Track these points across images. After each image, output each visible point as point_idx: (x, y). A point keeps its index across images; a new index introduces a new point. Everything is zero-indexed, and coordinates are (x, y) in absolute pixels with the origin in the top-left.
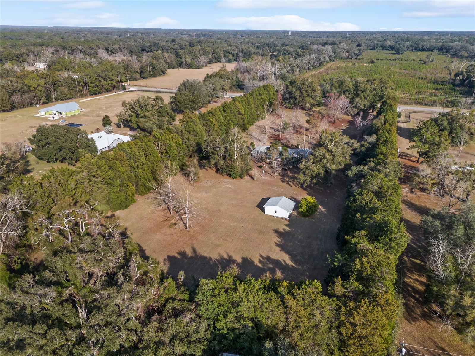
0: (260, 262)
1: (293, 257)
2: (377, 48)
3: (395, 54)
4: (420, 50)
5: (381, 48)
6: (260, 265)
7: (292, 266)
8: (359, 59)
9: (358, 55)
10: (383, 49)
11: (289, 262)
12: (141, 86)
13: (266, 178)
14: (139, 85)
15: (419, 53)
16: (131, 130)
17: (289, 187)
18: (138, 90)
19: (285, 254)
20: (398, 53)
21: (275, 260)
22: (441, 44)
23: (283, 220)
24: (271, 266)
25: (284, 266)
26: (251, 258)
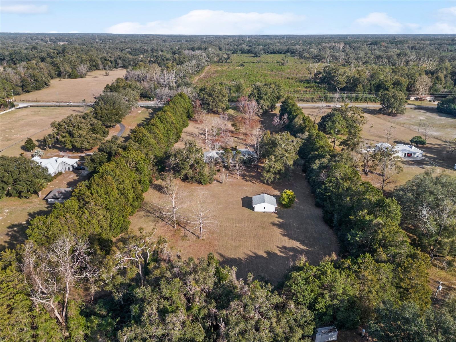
0: (281, 252)
1: (302, 243)
2: (237, 52)
3: (254, 57)
4: (271, 53)
5: (240, 52)
6: (282, 255)
7: (307, 249)
8: (229, 63)
9: (227, 59)
10: (242, 53)
11: (302, 247)
12: (30, 101)
13: (230, 180)
14: (28, 100)
15: (272, 56)
16: (61, 151)
17: (255, 185)
18: (31, 106)
19: (294, 241)
20: (256, 56)
21: (291, 248)
22: (286, 47)
23: (272, 214)
24: (291, 253)
25: (301, 251)
26: (272, 250)
